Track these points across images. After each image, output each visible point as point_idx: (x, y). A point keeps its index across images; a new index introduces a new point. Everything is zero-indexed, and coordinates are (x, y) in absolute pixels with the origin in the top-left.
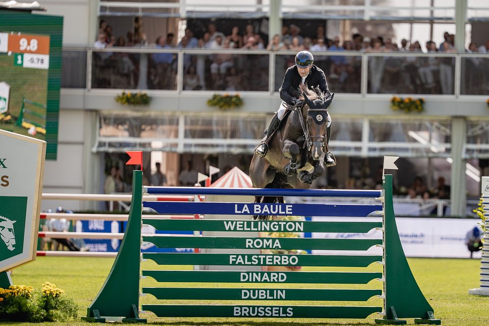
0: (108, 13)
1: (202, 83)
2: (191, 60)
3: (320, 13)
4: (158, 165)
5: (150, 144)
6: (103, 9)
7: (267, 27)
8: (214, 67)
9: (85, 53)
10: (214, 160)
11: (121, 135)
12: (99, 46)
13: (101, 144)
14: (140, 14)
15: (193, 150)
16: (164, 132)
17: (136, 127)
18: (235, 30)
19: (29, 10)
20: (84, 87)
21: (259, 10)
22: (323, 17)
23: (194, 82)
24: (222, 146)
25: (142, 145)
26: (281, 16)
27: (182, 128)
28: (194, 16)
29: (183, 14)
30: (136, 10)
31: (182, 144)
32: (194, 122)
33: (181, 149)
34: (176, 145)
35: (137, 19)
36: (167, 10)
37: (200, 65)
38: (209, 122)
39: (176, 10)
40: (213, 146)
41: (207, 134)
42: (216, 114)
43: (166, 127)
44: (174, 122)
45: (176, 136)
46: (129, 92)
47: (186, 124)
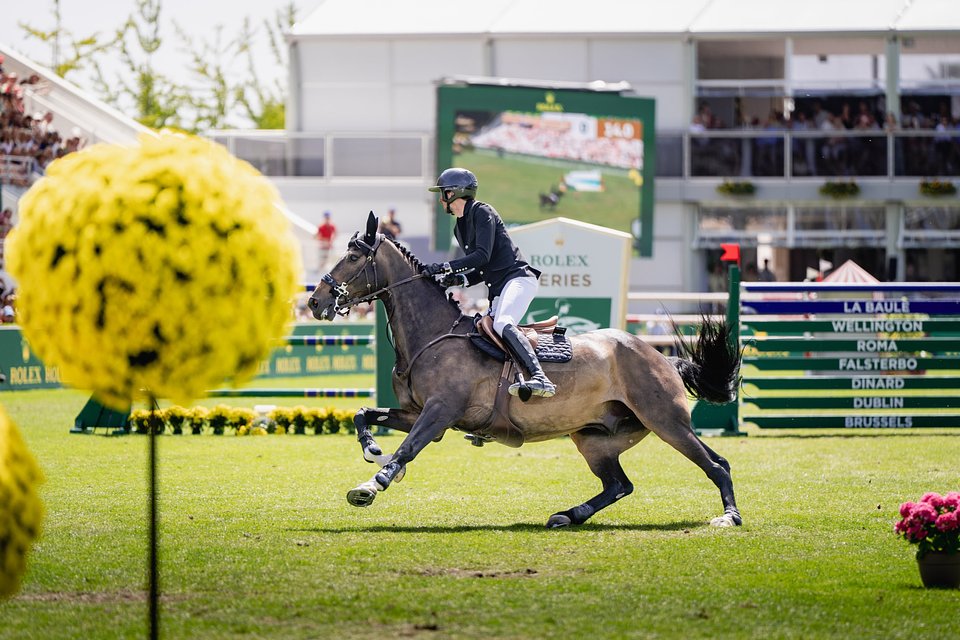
0: (706, 94)
1: (812, 167)
2: (799, 145)
3: (942, 87)
4: (766, 261)
5: (756, 239)
6: (700, 89)
7: (884, 105)
8: (826, 151)
9: (680, 140)
10: (828, 254)
11: (722, 229)
12: (698, 130)
13: (702, 239)
14: (741, 94)
15: (805, 244)
16: (771, 224)
17: (740, 219)
18: (846, 110)
19: (616, 93)
20: (680, 174)
21: (876, 86)
22: (947, 92)
23: (801, 168)
24: (837, 239)
25: (749, 240)
26: (899, 92)
27: (791, 219)
28: (801, 94)
29: (789, 92)
30: (736, 89)
31: (792, 237)
32: (805, 212)
33: (791, 243)
34: (785, 239)
35: (738, 100)
36: (771, 89)
37: (810, 150)
38: (821, 212)
39: (781, 89)
40: (826, 239)
41: (820, 225)
42: (830, 204)
43: (774, 220)
44: (782, 213)
45: (785, 227)
46: (731, 181)
47: (796, 213)
